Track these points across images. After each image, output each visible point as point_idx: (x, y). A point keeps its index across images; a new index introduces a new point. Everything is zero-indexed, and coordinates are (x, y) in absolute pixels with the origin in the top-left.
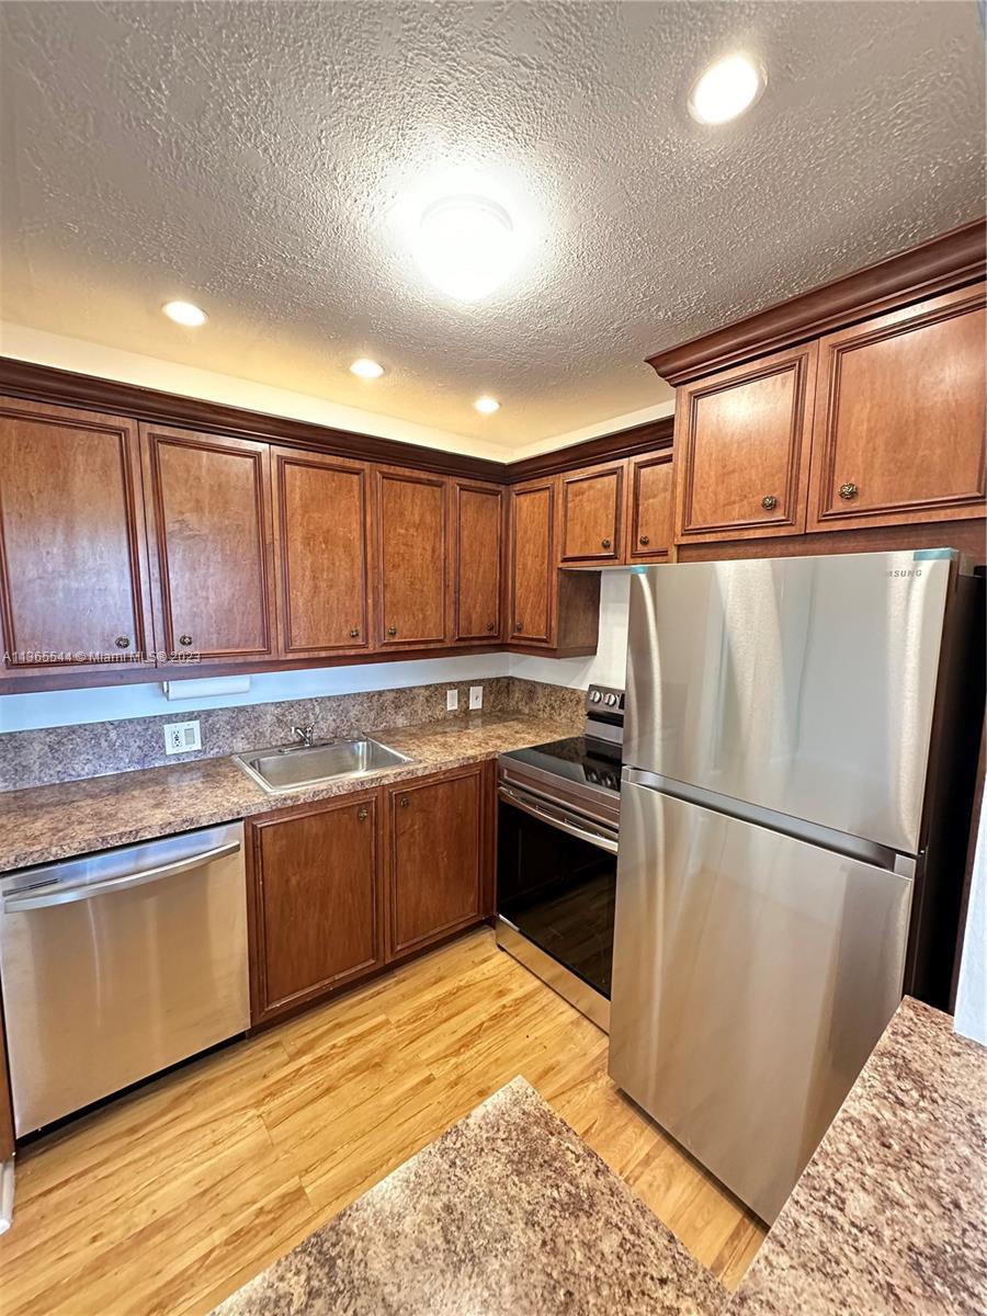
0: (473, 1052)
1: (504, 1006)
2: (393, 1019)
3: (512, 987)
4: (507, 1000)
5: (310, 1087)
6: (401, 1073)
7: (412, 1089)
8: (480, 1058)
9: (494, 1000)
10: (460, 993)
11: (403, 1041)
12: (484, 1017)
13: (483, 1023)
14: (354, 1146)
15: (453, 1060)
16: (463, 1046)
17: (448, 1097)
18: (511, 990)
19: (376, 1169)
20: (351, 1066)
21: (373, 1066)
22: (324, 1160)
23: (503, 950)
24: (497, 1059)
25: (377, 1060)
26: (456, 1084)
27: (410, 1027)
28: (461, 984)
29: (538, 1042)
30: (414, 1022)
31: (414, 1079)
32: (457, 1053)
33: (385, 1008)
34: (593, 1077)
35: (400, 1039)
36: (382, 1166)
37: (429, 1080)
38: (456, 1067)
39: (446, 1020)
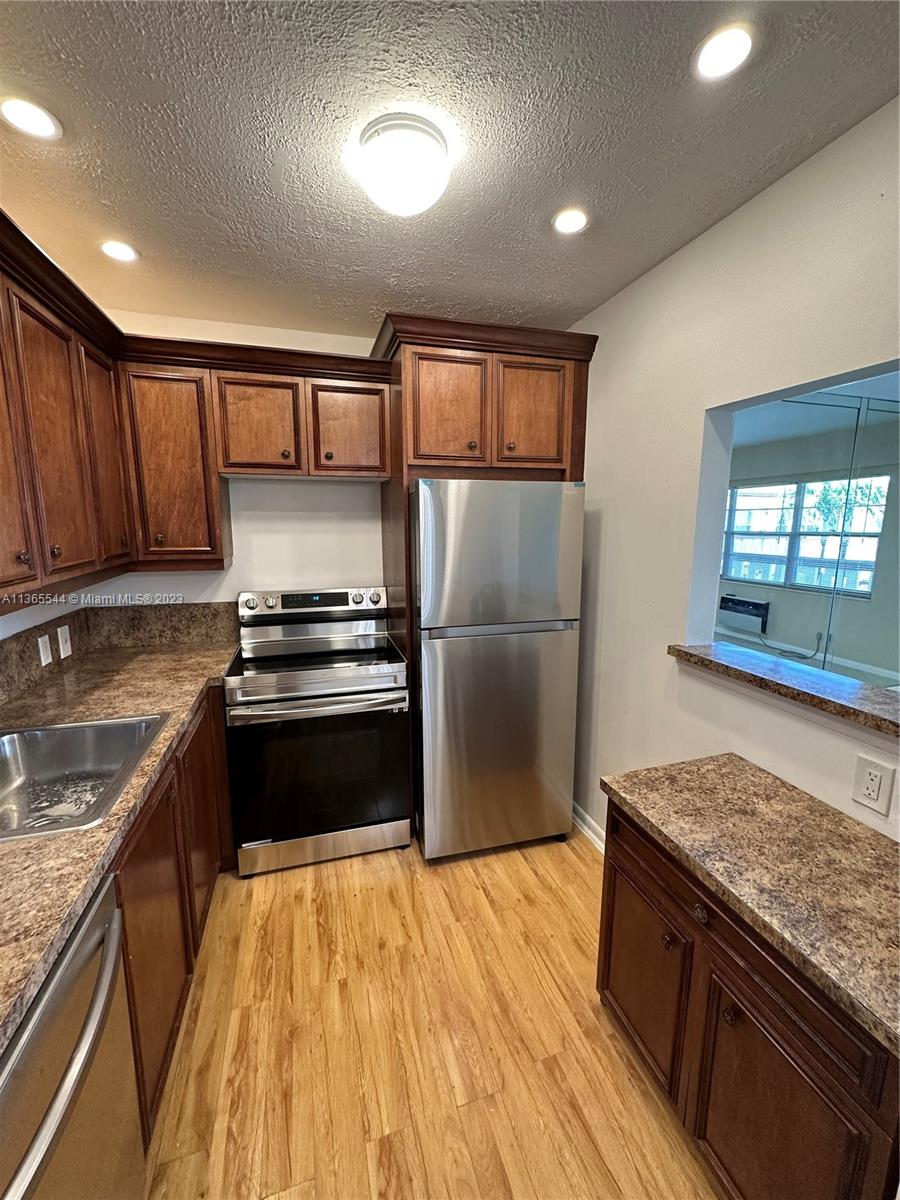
0: (340, 939)
1: (314, 900)
2: (248, 1000)
3: (299, 886)
4: (309, 895)
5: (266, 1120)
6: (319, 1008)
7: (342, 1002)
8: (351, 935)
9: (301, 905)
10: (269, 928)
11: (283, 999)
12: (312, 919)
13: (319, 923)
14: (368, 1073)
15: (338, 958)
16: (329, 946)
17: (370, 973)
18: (301, 888)
19: (400, 1053)
20: (272, 1062)
21: (291, 1037)
22: (365, 1108)
23: (250, 876)
24: (360, 924)
25: (286, 1032)
26: (362, 963)
27: (272, 987)
28: (259, 923)
29: (364, 890)
30: (269, 980)
31: (334, 1000)
32: (332, 952)
33: (224, 1008)
34: (413, 873)
35: (279, 1000)
36: (400, 1047)
37: (343, 985)
38: (345, 958)
39: (291, 949)
